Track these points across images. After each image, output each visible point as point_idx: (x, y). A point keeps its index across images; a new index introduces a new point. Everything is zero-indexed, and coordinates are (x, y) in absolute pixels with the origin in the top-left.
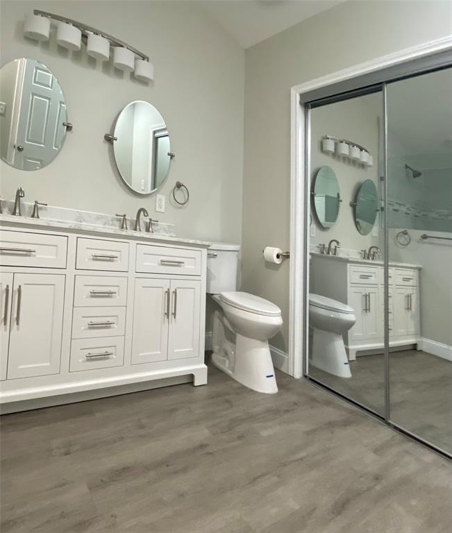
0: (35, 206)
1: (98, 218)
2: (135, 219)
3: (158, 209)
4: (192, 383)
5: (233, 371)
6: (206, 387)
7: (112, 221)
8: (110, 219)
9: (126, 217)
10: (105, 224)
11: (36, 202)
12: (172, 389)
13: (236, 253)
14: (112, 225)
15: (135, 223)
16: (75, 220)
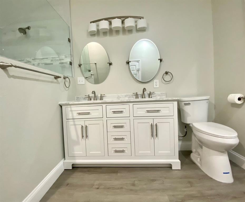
0: (101, 96)
1: (126, 96)
2: (142, 93)
3: (155, 87)
4: (171, 167)
5: (201, 165)
6: (179, 171)
7: (132, 96)
8: (131, 95)
9: (138, 93)
10: (129, 98)
11: (101, 94)
12: (159, 168)
13: (207, 101)
14: (132, 98)
15: (142, 95)
16: (117, 98)
